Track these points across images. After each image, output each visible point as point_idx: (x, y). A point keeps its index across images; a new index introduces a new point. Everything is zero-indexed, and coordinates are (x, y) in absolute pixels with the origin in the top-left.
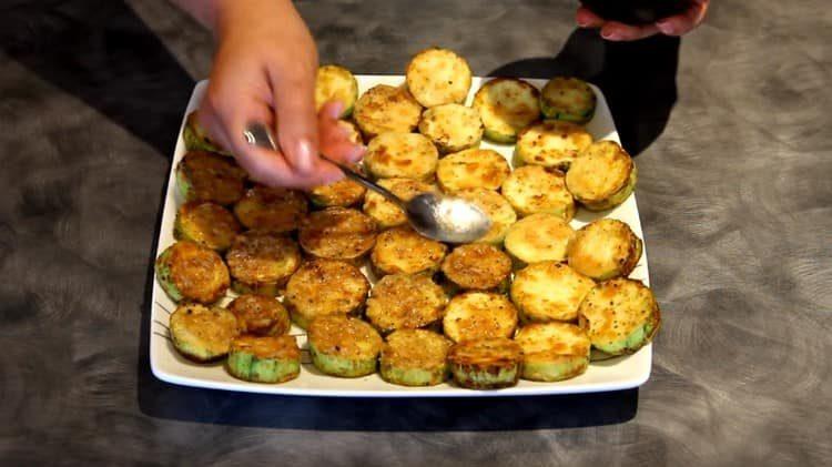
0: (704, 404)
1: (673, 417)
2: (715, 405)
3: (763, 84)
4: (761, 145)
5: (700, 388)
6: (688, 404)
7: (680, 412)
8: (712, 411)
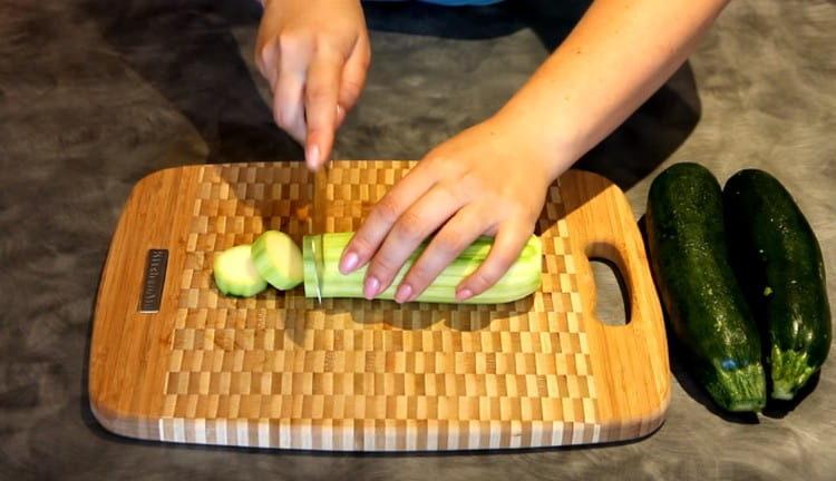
0: (794, 444)
1: (768, 456)
2: (805, 445)
3: (824, 167)
4: (828, 218)
5: (789, 430)
6: (780, 444)
7: (772, 450)
8: (804, 451)
